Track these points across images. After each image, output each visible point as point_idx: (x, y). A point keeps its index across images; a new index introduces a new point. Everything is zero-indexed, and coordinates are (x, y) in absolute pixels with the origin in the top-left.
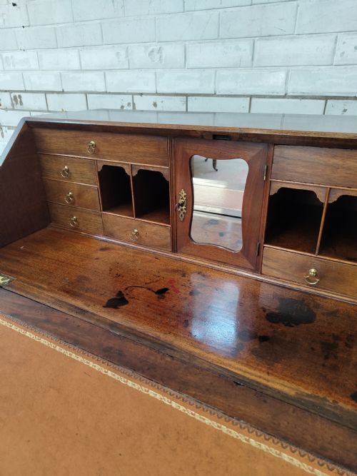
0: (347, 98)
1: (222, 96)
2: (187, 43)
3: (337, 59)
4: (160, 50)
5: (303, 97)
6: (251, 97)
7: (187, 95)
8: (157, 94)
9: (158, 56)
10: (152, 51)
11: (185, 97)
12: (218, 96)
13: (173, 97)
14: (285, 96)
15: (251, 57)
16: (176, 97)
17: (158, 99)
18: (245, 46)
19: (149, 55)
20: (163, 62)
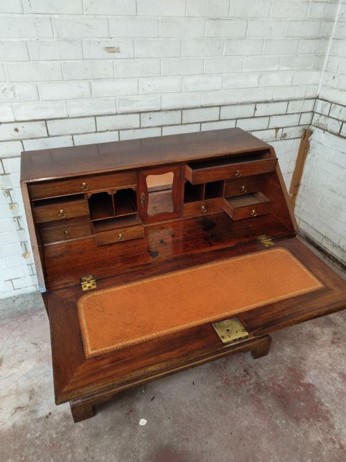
0: (150, 112)
1: (74, 118)
2: (37, 83)
3: (141, 92)
4: (12, 89)
5: (127, 113)
6: (95, 116)
7: (45, 120)
8: (16, 122)
9: (12, 92)
10: (5, 89)
11: (44, 122)
12: (71, 118)
13: (33, 123)
14: (116, 114)
15: (90, 93)
16: (36, 123)
17: (19, 126)
18: (85, 85)
19: (2, 93)
20: (18, 97)
